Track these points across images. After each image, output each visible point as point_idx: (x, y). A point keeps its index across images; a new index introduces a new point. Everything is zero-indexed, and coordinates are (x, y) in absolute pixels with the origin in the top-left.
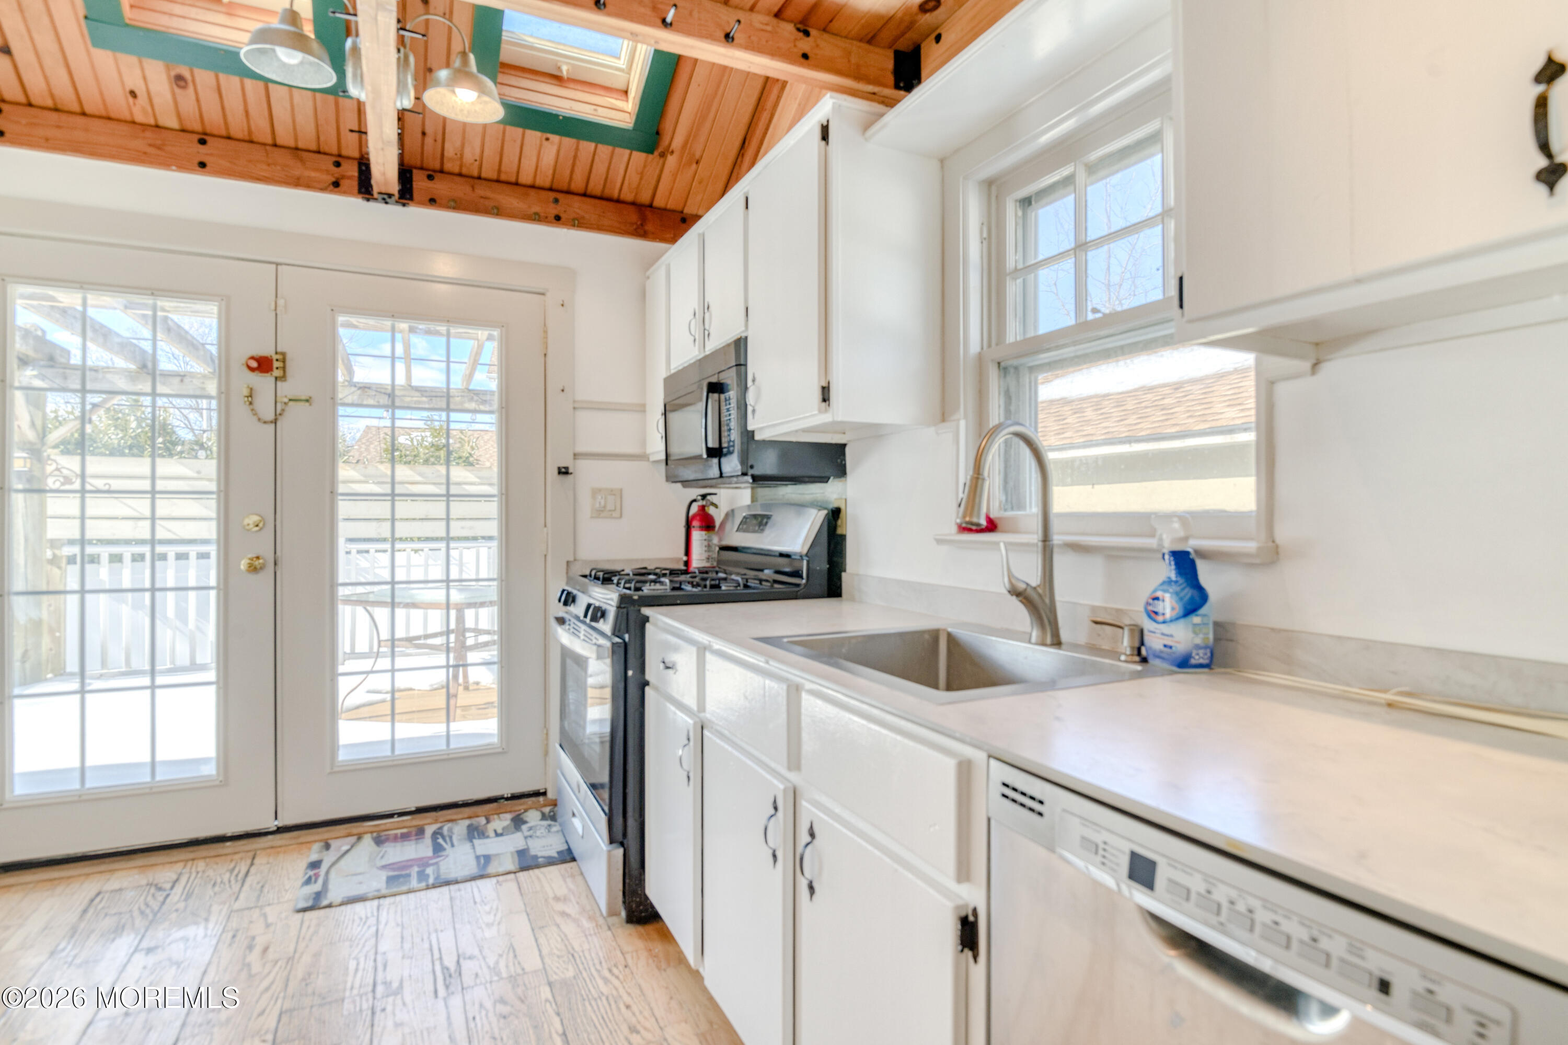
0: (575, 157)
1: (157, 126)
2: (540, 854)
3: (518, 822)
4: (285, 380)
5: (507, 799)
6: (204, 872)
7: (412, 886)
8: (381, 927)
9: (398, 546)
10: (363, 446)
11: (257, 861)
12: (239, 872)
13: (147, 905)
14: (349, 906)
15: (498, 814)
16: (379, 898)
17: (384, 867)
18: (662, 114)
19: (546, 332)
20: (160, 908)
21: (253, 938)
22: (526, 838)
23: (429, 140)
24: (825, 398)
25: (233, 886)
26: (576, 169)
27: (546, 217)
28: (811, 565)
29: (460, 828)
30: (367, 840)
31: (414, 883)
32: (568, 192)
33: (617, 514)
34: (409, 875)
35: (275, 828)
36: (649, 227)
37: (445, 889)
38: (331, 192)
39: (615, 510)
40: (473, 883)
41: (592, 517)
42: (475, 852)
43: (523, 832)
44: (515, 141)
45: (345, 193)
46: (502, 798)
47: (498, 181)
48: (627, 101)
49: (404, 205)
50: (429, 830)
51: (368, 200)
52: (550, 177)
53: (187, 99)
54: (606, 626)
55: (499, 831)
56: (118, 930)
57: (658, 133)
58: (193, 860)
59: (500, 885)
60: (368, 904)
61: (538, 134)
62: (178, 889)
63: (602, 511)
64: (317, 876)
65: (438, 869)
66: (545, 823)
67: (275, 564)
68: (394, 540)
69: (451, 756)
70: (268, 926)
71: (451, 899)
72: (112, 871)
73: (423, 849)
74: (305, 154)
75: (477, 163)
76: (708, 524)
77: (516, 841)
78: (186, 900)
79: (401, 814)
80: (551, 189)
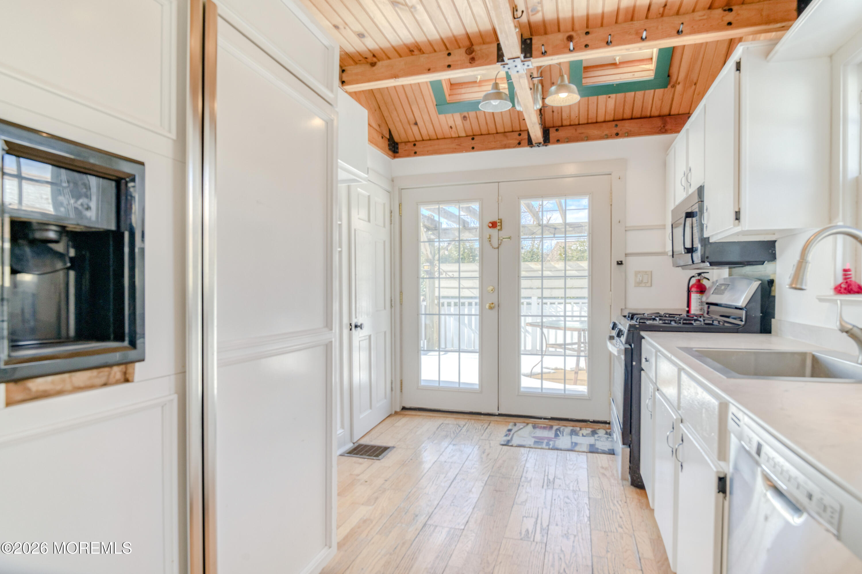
0: (625, 101)
1: (459, 137)
2: (600, 448)
3: (594, 433)
4: (502, 230)
5: (591, 422)
6: (473, 424)
7: (543, 447)
8: (528, 458)
9: (567, 301)
10: (555, 252)
11: (491, 424)
12: (484, 427)
13: (455, 431)
14: (519, 448)
15: (586, 428)
16: (530, 448)
17: (534, 437)
18: (670, 66)
19: (611, 193)
20: (459, 432)
21: (485, 450)
22: (595, 440)
23: (555, 114)
24: (737, 218)
25: (482, 431)
26: (626, 107)
27: (611, 135)
28: (748, 314)
29: (568, 430)
30: (530, 426)
31: (544, 446)
32: (623, 120)
33: (649, 284)
34: (543, 442)
35: (498, 414)
36: (668, 127)
37: (556, 451)
38: (518, 147)
39: (647, 283)
40: (568, 452)
41: (635, 286)
42: (572, 440)
43: (595, 438)
44: (593, 103)
45: (523, 146)
46: (589, 421)
47: (588, 123)
48: (652, 64)
49: (546, 146)
50: (555, 428)
51: (532, 147)
52: (613, 115)
53: (467, 124)
54: (623, 339)
55: (584, 434)
56: (446, 436)
57: (669, 76)
58: (471, 419)
59: (579, 456)
60: (526, 449)
61: (605, 96)
62: (465, 428)
63: (641, 283)
64: (509, 434)
65: (555, 443)
66: (606, 436)
67: (498, 306)
68: (565, 298)
69: (566, 397)
70: (490, 447)
71: (557, 455)
72: (447, 417)
73: (550, 434)
74: (508, 134)
75: (577, 118)
76: (702, 289)
77: (591, 440)
78: (467, 432)
79: (545, 419)
80: (614, 121)
